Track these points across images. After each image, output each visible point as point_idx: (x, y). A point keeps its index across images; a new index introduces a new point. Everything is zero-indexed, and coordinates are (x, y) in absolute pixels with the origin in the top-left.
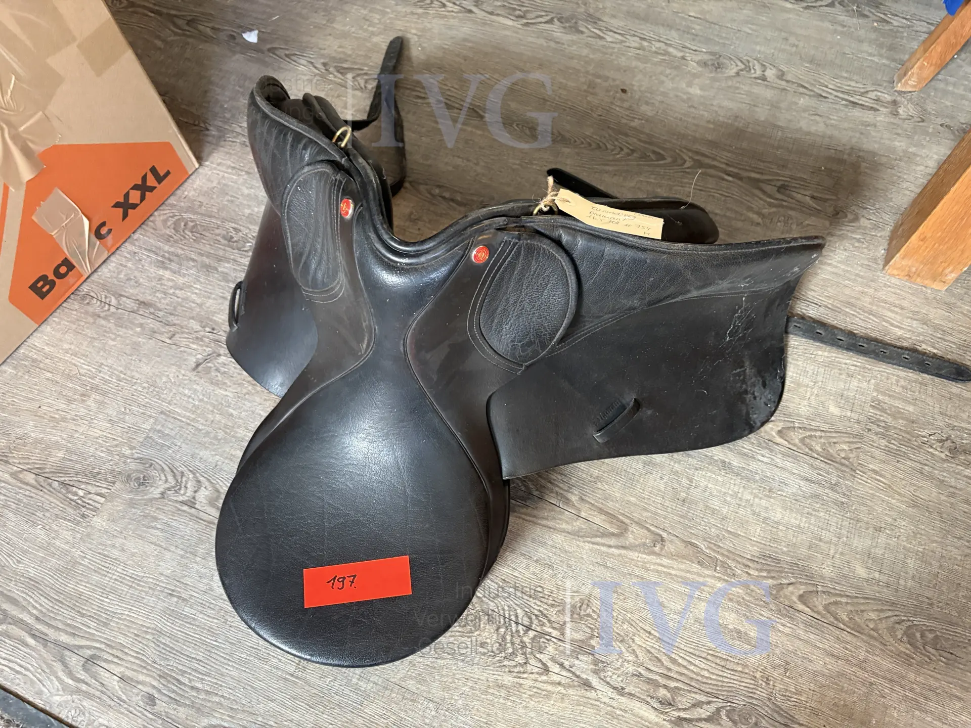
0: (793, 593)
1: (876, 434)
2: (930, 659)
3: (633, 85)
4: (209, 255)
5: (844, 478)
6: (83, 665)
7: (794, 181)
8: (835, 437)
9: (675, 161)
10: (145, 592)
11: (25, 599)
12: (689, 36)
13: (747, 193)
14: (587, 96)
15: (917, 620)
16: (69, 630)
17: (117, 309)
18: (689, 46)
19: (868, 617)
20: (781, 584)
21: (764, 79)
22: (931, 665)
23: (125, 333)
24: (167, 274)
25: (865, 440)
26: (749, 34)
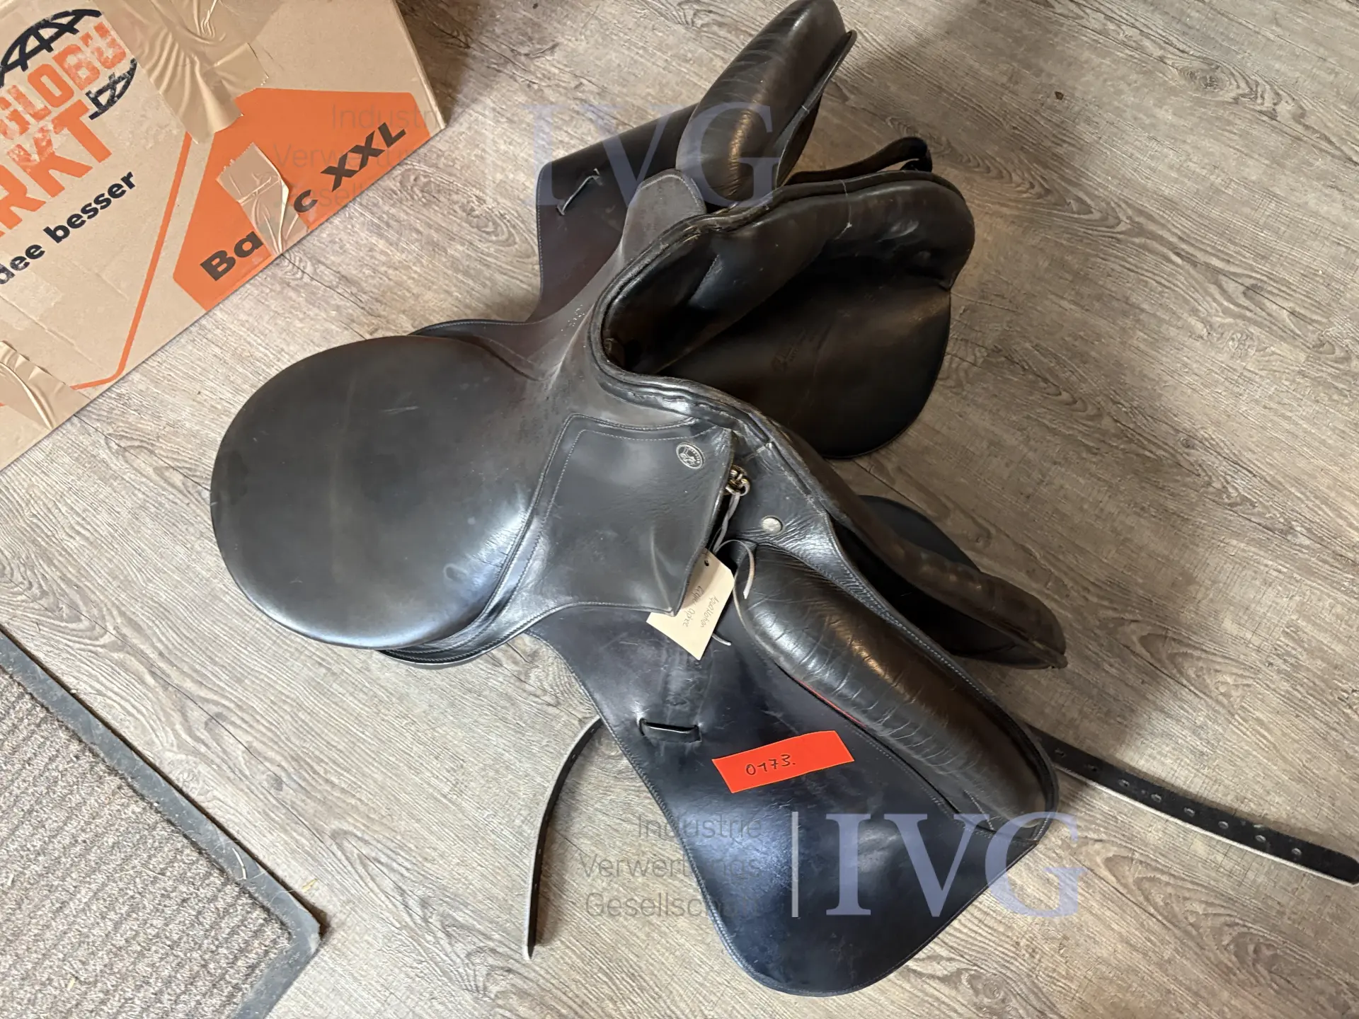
0: (1099, 854)
1: (1279, 672)
2: (1258, 981)
3: (1075, 89)
4: (439, 229)
5: (1215, 722)
6: (206, 724)
7: (1272, 283)
8: (1219, 663)
9: (1104, 219)
10: (290, 652)
11: (150, 627)
12: (1178, 27)
13: (1197, 286)
14: (1003, 94)
15: (1256, 928)
16: (194, 675)
17: (312, 279)
18: (1175, 42)
19: (1192, 908)
20: (1086, 837)
21: (1272, 115)
22: (1257, 989)
23: (316, 315)
24: (381, 244)
25: (1260, 676)
26: (1269, 39)
